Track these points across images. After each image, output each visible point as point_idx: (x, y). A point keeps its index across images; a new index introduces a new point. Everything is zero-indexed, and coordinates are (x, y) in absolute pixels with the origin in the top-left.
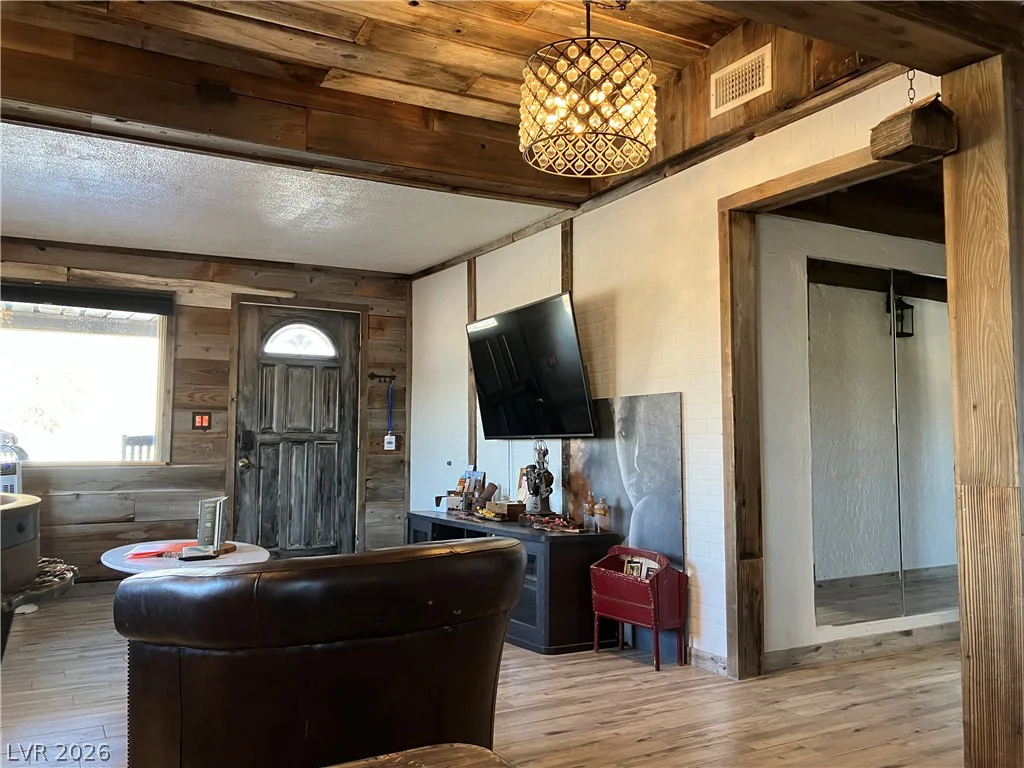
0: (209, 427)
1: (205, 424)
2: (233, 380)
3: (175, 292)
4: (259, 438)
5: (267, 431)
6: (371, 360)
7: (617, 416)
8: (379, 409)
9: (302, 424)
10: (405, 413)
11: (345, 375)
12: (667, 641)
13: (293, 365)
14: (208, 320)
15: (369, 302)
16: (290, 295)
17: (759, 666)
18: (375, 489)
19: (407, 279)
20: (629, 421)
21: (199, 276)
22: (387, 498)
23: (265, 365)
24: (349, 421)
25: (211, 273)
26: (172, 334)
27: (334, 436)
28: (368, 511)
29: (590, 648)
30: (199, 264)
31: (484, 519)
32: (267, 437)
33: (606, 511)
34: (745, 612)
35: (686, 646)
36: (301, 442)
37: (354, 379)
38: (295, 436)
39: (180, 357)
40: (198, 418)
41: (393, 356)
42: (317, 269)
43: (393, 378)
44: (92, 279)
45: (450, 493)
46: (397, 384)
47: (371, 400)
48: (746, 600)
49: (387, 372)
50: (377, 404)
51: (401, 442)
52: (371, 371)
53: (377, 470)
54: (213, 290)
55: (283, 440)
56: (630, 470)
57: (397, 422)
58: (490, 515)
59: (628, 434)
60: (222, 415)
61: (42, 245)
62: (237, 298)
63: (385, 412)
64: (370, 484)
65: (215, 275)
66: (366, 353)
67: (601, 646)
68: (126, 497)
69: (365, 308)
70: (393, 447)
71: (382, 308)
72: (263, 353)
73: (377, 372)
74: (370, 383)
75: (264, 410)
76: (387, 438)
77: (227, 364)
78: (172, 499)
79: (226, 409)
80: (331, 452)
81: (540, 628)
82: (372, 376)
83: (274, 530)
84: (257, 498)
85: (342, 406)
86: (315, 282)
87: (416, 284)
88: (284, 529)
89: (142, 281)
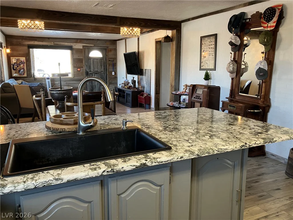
0: (80, 71)
1: (79, 70)
2: (84, 62)
3: (72, 46)
4: (89, 72)
5: (91, 71)
6: (109, 57)
7: (144, 72)
8: (111, 67)
9: (97, 70)
10: (116, 68)
11: (104, 61)
12: (147, 106)
13: (94, 59)
14: (78, 51)
15: (108, 46)
16: (93, 45)
17: (158, 109)
18: (111, 82)
19: (116, 41)
20: (145, 73)
21: (76, 42)
22: (113, 84)
23: (90, 59)
24: (105, 69)
25: (78, 42)
26: (72, 54)
27: (103, 72)
28: (110, 86)
29: (138, 107)
30: (76, 40)
31: (125, 88)
32: (91, 72)
33: (142, 87)
34: (156, 102)
35: (150, 106)
36: (97, 73)
37: (106, 61)
38: (95, 72)
39: (74, 58)
40: (78, 69)
41: (113, 57)
42: (98, 40)
43: (113, 61)
44: (58, 44)
45: (122, 83)
46: (114, 62)
47: (109, 65)
48: (157, 100)
49: (112, 60)
50: (111, 66)
51: (116, 73)
52: (109, 60)
53: (111, 79)
54: (79, 45)
55: (94, 73)
56: (145, 81)
57: (115, 70)
58: (126, 88)
59: (145, 75)
60: (82, 68)
61: (49, 38)
62: (83, 46)
63: (112, 67)
64: (110, 81)
65: (79, 42)
66: (108, 57)
67: (139, 107)
68: (67, 83)
69: (107, 47)
70: (114, 74)
71: (111, 47)
72: (89, 57)
73: (110, 60)
74: (109, 62)
75: (90, 68)
76: (113, 73)
77: (82, 59)
78: (75, 83)
79: (83, 67)
80: (102, 75)
81: (130, 104)
82: (109, 61)
83: (93, 89)
84: (90, 83)
85: (104, 66)
86: (98, 43)
87: (118, 42)
88: (95, 89)
89: (66, 44)
